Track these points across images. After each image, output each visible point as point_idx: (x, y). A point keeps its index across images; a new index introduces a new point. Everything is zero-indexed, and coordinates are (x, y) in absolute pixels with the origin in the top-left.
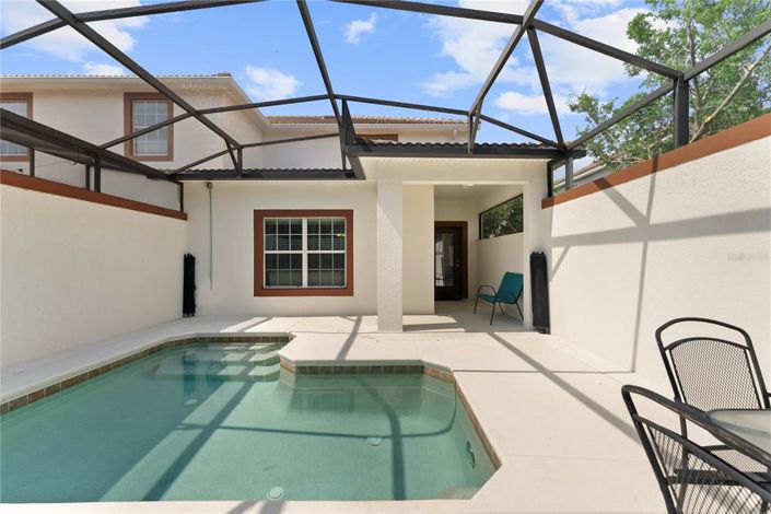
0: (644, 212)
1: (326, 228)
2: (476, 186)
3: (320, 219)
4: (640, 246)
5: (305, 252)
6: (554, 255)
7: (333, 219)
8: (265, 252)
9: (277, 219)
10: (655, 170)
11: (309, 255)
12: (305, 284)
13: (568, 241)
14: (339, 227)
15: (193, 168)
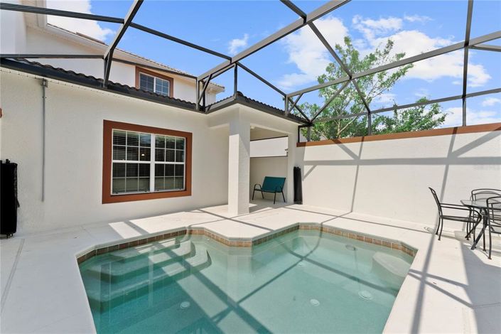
0: (358, 155)
1: (170, 144)
2: (256, 128)
3: (166, 137)
4: (356, 167)
5: (153, 162)
6: (305, 169)
7: (176, 138)
8: (113, 161)
9: (127, 132)
10: (363, 141)
11: (156, 165)
12: (152, 188)
13: (315, 163)
14: (180, 144)
15: (31, 60)
